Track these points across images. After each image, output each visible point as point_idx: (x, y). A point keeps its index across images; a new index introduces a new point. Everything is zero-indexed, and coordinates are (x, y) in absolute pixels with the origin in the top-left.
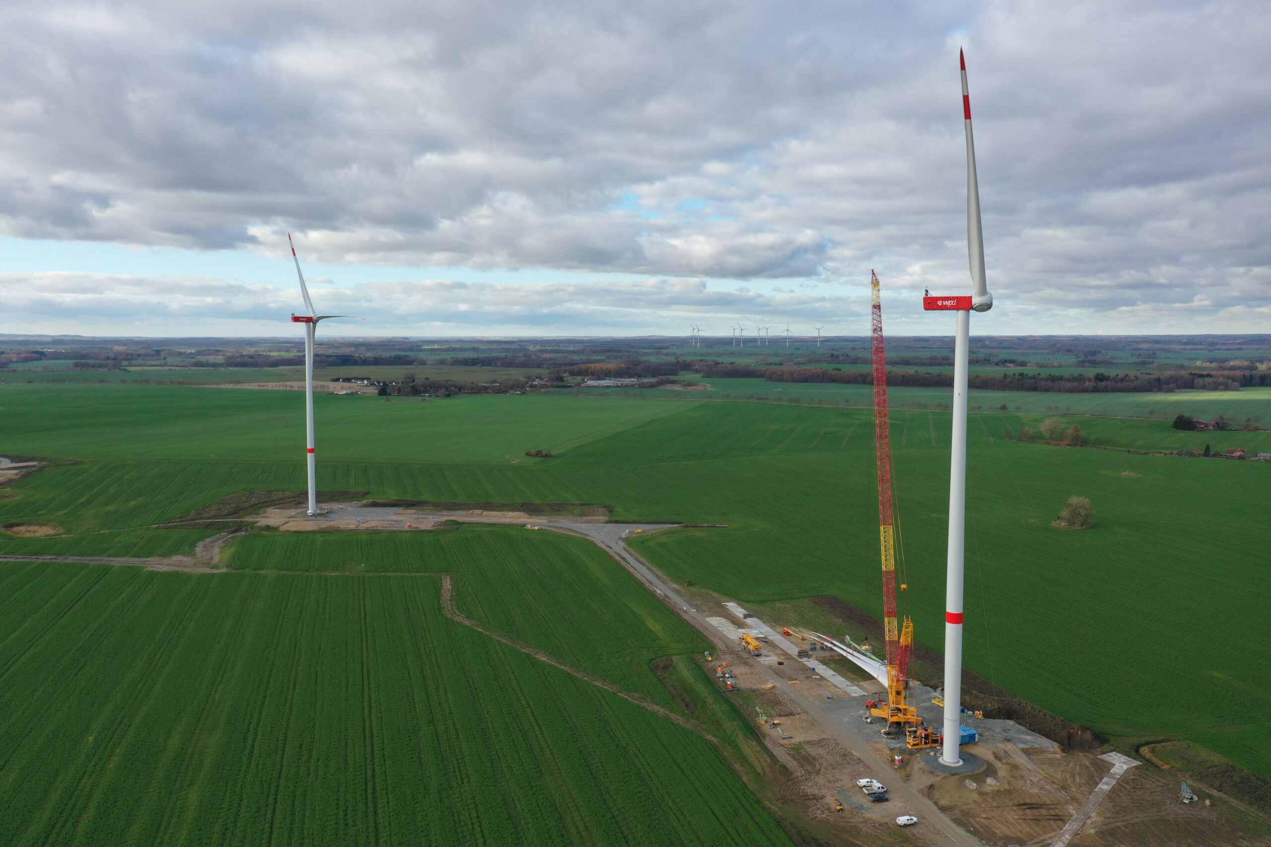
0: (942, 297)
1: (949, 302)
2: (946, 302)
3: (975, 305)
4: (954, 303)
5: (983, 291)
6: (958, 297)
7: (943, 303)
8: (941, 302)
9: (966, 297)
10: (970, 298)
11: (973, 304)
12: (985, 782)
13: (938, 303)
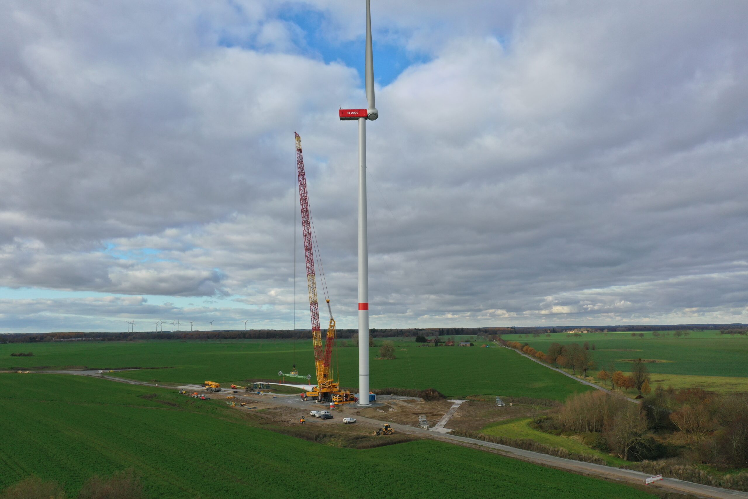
0: (350, 110)
1: (354, 112)
2: (353, 112)
3: (369, 114)
4: (357, 113)
5: (373, 106)
6: (359, 110)
7: (350, 113)
8: (349, 112)
9: (364, 110)
10: (366, 111)
11: (368, 114)
12: (388, 411)
13: (348, 113)
